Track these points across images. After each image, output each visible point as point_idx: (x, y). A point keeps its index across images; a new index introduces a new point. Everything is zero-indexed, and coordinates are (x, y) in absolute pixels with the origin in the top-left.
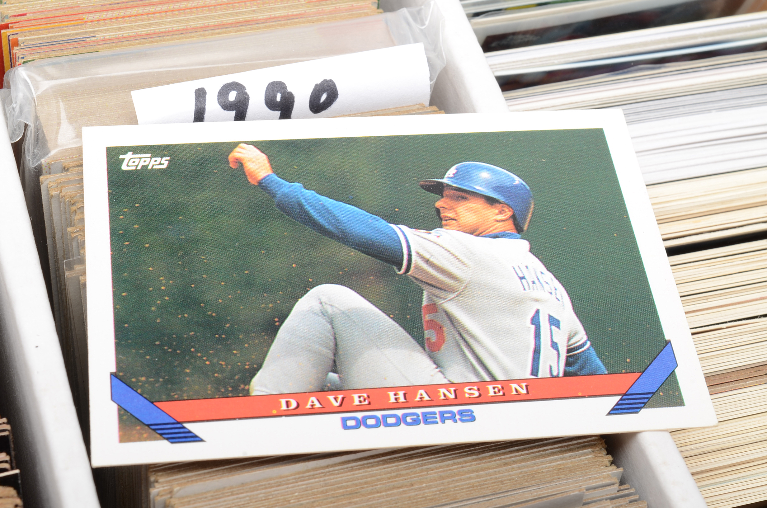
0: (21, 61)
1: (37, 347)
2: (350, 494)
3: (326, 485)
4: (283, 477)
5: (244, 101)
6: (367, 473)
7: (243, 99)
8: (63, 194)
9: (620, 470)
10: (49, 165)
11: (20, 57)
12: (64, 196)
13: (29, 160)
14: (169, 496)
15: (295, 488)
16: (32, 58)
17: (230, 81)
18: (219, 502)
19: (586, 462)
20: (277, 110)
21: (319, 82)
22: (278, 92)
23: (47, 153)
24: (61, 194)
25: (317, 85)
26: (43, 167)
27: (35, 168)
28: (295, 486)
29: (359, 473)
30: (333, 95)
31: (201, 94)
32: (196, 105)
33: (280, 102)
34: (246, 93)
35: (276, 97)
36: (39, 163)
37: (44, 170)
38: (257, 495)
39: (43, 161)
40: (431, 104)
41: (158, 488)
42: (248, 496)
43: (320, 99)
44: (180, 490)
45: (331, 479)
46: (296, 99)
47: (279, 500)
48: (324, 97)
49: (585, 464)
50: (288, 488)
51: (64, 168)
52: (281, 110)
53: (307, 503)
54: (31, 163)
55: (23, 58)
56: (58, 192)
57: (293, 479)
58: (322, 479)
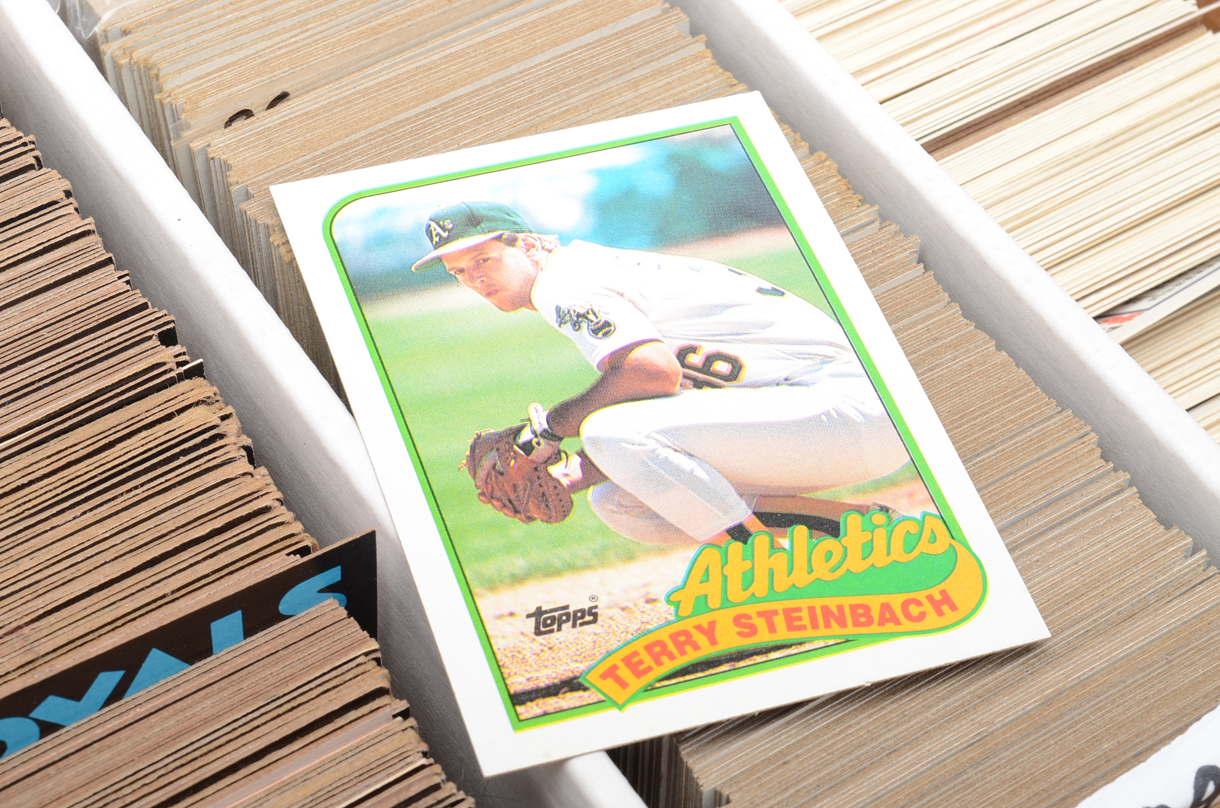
8: (135, 60)
9: (875, 208)
10: (106, 32)
12: (137, 62)
13: (80, 31)
19: (834, 207)
23: (98, 19)
24: (132, 61)
26: (98, 37)
27: (89, 39)
36: (93, 31)
37: (100, 39)
39: (97, 29)
49: (833, 209)
51: (124, 31)
54: (83, 35)
56: (127, 60)
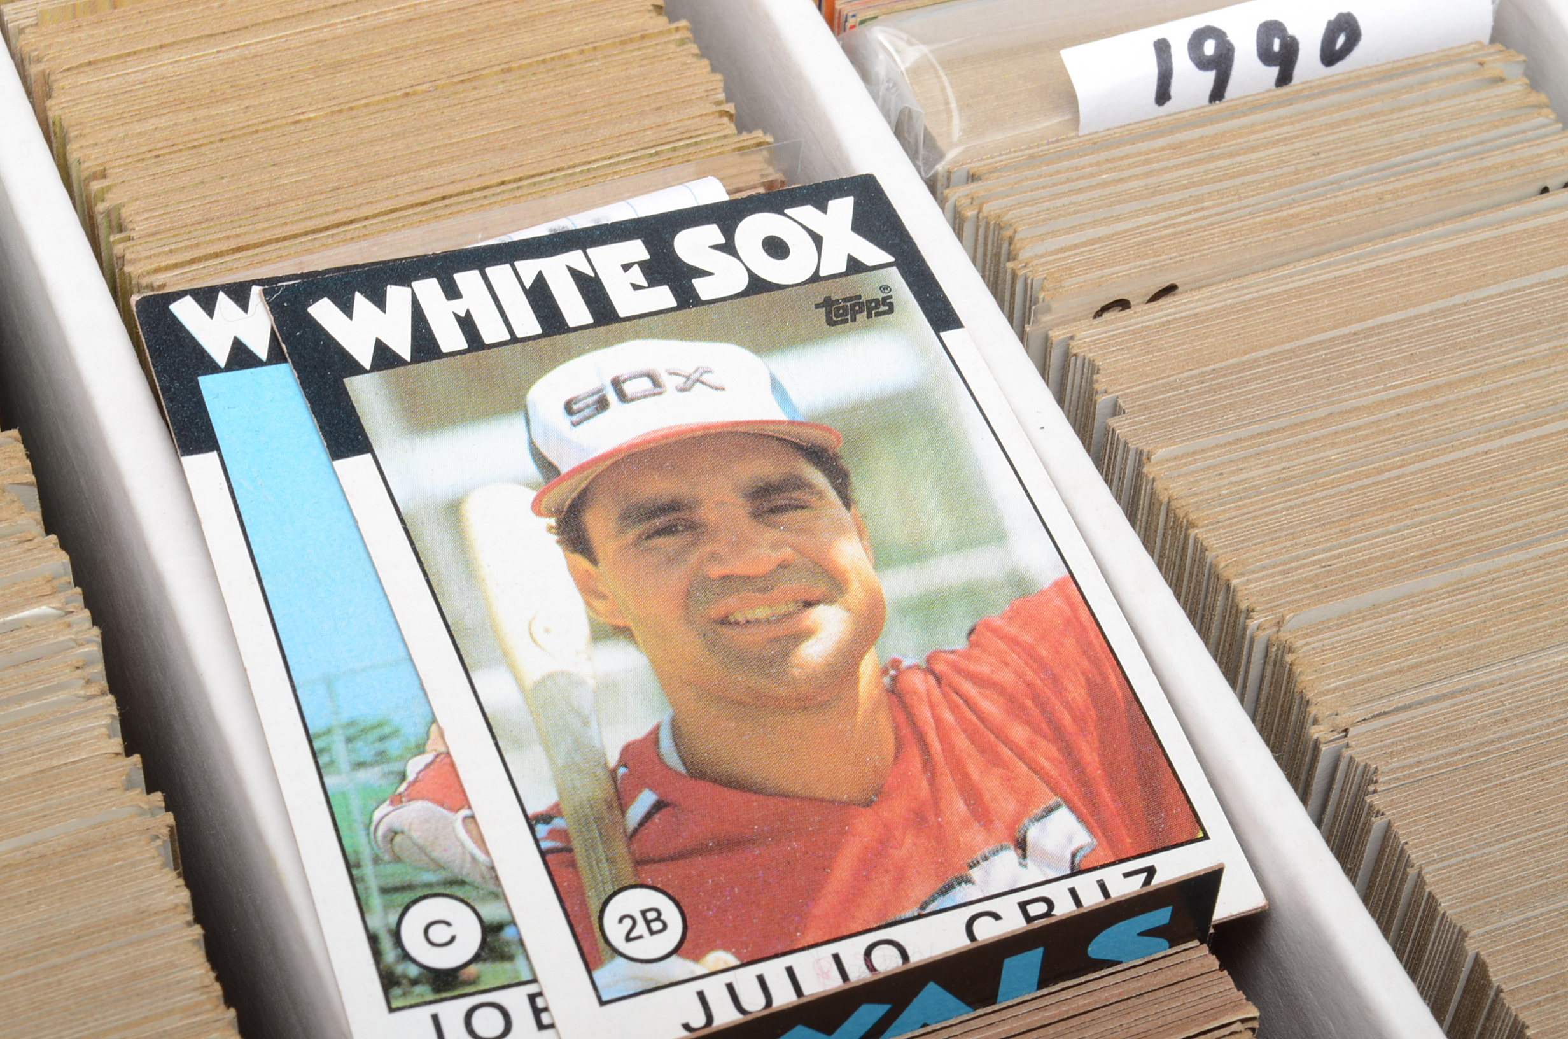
0: (851, 22)
1: (1042, 428)
2: (1533, 607)
3: (1495, 597)
4: (1428, 592)
5: (1228, 54)
6: (1550, 577)
7: (1225, 52)
10: (949, 174)
11: (851, 14)
12: (986, 217)
13: (920, 167)
14: (1275, 629)
15: (1453, 604)
16: (869, 14)
17: (1201, 25)
18: (1351, 631)
20: (1275, 65)
21: (1332, 17)
22: (1274, 36)
24: (980, 214)
25: (1330, 23)
26: (940, 178)
27: (929, 179)
28: (1452, 602)
29: (1538, 577)
30: (1354, 36)
31: (1162, 48)
32: (1159, 65)
33: (1279, 52)
34: (1229, 43)
35: (1272, 45)
37: (943, 180)
38: (1403, 617)
39: (940, 167)
40: (1493, 40)
41: (1257, 619)
42: (1390, 620)
43: (1335, 44)
44: (1293, 617)
45: (1500, 588)
46: (1301, 47)
47: (1434, 622)
48: (1341, 40)
50: (1443, 604)
51: (973, 176)
52: (1280, 65)
53: (1475, 624)
55: (854, 16)
56: (974, 213)
57: (1444, 593)
58: (1488, 589)
